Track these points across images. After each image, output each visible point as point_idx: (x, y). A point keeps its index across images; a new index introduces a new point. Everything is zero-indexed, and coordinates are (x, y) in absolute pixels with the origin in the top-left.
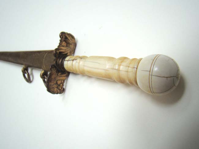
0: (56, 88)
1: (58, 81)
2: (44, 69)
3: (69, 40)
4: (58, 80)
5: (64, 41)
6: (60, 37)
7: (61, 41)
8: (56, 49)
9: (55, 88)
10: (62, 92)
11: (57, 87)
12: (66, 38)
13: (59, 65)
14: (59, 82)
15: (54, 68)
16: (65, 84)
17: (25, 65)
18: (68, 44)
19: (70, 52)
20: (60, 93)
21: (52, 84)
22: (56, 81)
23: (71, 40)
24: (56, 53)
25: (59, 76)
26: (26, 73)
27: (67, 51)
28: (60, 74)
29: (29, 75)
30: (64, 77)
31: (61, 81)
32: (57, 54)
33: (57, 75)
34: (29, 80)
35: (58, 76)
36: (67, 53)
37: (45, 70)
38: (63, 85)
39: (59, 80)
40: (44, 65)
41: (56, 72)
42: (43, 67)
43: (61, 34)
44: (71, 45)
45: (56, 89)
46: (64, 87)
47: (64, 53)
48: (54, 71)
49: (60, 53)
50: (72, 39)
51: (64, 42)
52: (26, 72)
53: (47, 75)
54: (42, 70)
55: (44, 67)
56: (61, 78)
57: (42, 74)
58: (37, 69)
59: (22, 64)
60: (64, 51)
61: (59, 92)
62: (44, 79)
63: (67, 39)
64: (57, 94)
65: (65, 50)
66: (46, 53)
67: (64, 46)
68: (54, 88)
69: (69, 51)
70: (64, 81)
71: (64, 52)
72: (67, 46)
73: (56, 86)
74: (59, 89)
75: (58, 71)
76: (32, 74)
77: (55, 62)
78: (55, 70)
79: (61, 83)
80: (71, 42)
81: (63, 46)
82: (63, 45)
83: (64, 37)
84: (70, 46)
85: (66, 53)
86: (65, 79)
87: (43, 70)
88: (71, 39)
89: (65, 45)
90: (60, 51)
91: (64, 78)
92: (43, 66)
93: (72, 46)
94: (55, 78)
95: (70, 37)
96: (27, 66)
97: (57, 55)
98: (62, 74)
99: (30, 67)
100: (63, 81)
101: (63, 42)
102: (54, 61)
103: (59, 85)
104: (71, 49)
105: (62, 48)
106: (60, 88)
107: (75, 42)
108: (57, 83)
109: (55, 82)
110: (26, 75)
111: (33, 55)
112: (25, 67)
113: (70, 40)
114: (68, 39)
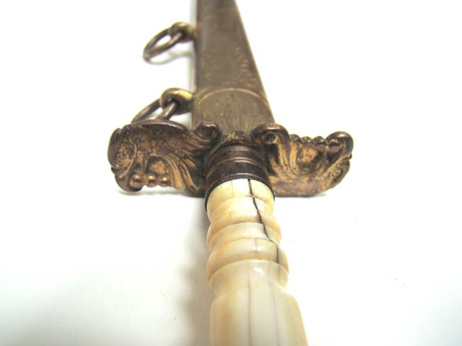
0: (132, 161)
1: (161, 162)
2: (198, 95)
3: (325, 170)
4: (164, 161)
5: (320, 154)
6: (333, 136)
7: (318, 141)
8: (283, 132)
9: (130, 158)
10: (125, 184)
11: (137, 166)
12: (332, 158)
13: (225, 155)
14: (159, 167)
15: (207, 141)
16: (158, 188)
17: (198, 30)
18: (309, 169)
19: (281, 184)
20: (118, 180)
21: (145, 145)
22: (161, 155)
23: (329, 176)
24: (270, 135)
25: (181, 163)
26: (172, 35)
27: (284, 172)
28: (192, 164)
29: (167, 47)
30: (185, 182)
31: (165, 175)
32: (267, 139)
33: (186, 157)
34: (152, 51)
35: (181, 158)
36: (274, 174)
37: (195, 102)
38: (151, 183)
39: (167, 167)
40: (211, 94)
41: (195, 151)
42: (203, 91)
43: (342, 135)
44: (310, 180)
45: (128, 161)
46: (145, 188)
47: (273, 164)
48: (197, 142)
49: (273, 150)
50: (332, 177)
51: (313, 153)
52: (176, 38)
53: (178, 111)
54: (193, 89)
55: (206, 97)
56: (176, 172)
57: (177, 95)
58: (193, 71)
59: (199, 18)
60: (282, 161)
61: (121, 177)
62: (161, 103)
63: (327, 162)
64: (113, 170)
65: (288, 165)
66: (257, 92)
67: (301, 157)
68: (131, 153)
69: (283, 178)
70: (167, 183)
71: (277, 161)
72: (302, 166)
73: (140, 160)
74: (131, 174)
75: (199, 156)
76: (175, 57)
77: (232, 136)
78: (201, 144)
79: (157, 175)
80: (321, 177)
81: (299, 155)
82: (305, 152)
83: (335, 150)
84: (305, 179)
85: (277, 170)
86: (175, 186)
87: (194, 94)
88: (329, 174)
89: (305, 159)
90: (280, 147)
91: (179, 182)
92: (206, 93)
93: (304, 183)
94: (170, 151)
95: (339, 171)
96: (196, 34)
97: (263, 138)
98: (191, 171)
99: (197, 47)
100: (165, 179)
101: (314, 149)
102: (237, 133)
103: (147, 171)
104: (295, 184)
105: (293, 153)
106: (137, 177)
107: (322, 190)
108: (153, 160)
109: (154, 154)
110: (166, 40)
111: (237, 49)
112: (190, 30)
113: (325, 175)
114: (328, 166)
